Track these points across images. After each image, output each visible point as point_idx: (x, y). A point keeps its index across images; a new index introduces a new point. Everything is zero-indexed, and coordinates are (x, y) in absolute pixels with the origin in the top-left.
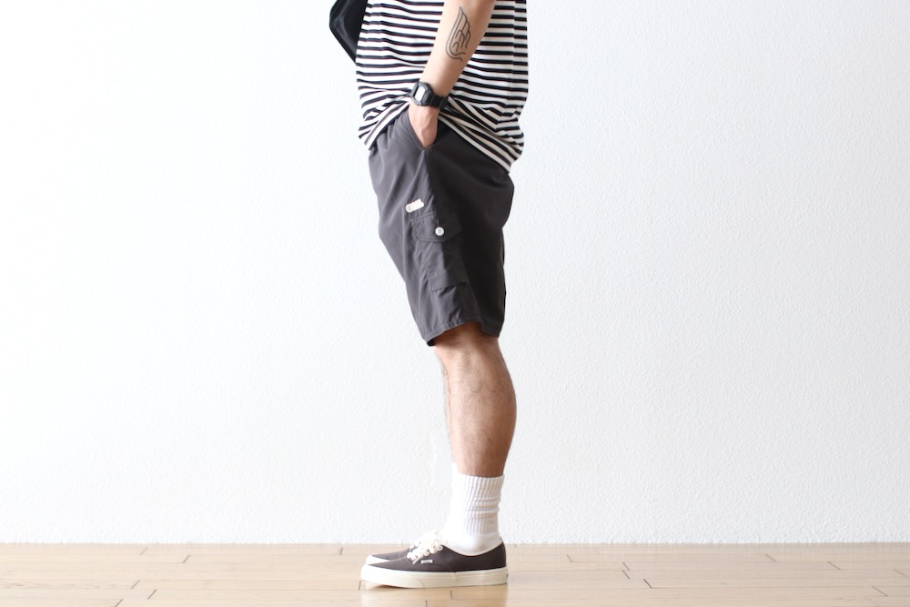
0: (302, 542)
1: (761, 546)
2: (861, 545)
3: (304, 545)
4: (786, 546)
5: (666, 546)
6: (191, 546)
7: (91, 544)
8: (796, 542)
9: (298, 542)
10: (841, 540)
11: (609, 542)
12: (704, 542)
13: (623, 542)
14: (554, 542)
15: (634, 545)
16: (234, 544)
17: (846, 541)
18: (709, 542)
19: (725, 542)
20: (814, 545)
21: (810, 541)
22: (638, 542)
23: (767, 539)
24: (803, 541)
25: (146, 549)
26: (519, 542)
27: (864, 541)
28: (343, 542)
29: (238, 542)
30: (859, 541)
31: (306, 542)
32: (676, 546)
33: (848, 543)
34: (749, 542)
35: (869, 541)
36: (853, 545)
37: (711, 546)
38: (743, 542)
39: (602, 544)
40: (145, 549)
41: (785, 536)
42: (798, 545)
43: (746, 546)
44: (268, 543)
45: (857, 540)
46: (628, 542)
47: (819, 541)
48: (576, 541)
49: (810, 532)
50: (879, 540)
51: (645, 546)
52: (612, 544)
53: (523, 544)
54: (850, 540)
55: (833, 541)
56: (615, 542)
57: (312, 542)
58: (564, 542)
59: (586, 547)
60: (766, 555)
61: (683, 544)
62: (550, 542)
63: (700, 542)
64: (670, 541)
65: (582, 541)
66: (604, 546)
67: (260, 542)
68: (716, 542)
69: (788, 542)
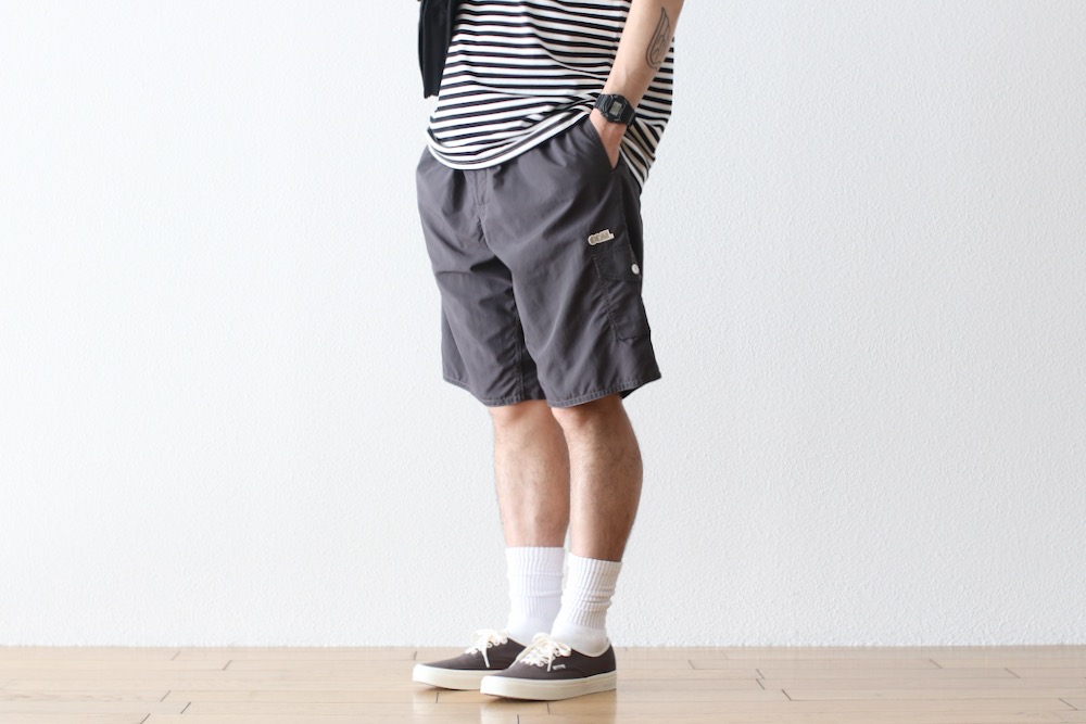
0: (367, 644)
1: (923, 649)
2: (1045, 648)
3: (370, 647)
4: (954, 649)
5: (809, 649)
6: (232, 649)
7: (113, 647)
8: (966, 644)
9: (362, 644)
10: (1020, 642)
11: (740, 645)
12: (855, 645)
13: (756, 644)
14: (673, 644)
15: (770, 648)
16: (285, 648)
17: (1027, 643)
18: (861, 644)
19: (880, 644)
20: (988, 649)
21: (983, 644)
22: (775, 644)
23: (932, 641)
24: (975, 643)
25: (179, 653)
26: (631, 645)
27: (1048, 643)
28: (418, 645)
29: (289, 645)
30: (1042, 643)
31: (372, 645)
32: (821, 649)
33: (1029, 646)
34: (909, 644)
35: (1055, 643)
36: (1036, 649)
37: (863, 649)
38: (902, 644)
39: (732, 647)
40: (177, 653)
41: (953, 637)
42: (970, 648)
43: (906, 650)
44: (326, 645)
45: (1040, 642)
46: (763, 644)
47: (994, 643)
48: (700, 644)
49: (983, 632)
50: (1067, 643)
51: (783, 649)
52: (743, 647)
53: (635, 648)
54: (1032, 643)
55: (1011, 643)
56: (747, 644)
57: (379, 645)
58: (686, 645)
59: (712, 650)
60: (931, 660)
61: (829, 647)
62: (668, 645)
63: (850, 645)
64: (814, 644)
65: (707, 643)
66: (733, 649)
67: (316, 645)
68: (869, 644)
69: (956, 644)
